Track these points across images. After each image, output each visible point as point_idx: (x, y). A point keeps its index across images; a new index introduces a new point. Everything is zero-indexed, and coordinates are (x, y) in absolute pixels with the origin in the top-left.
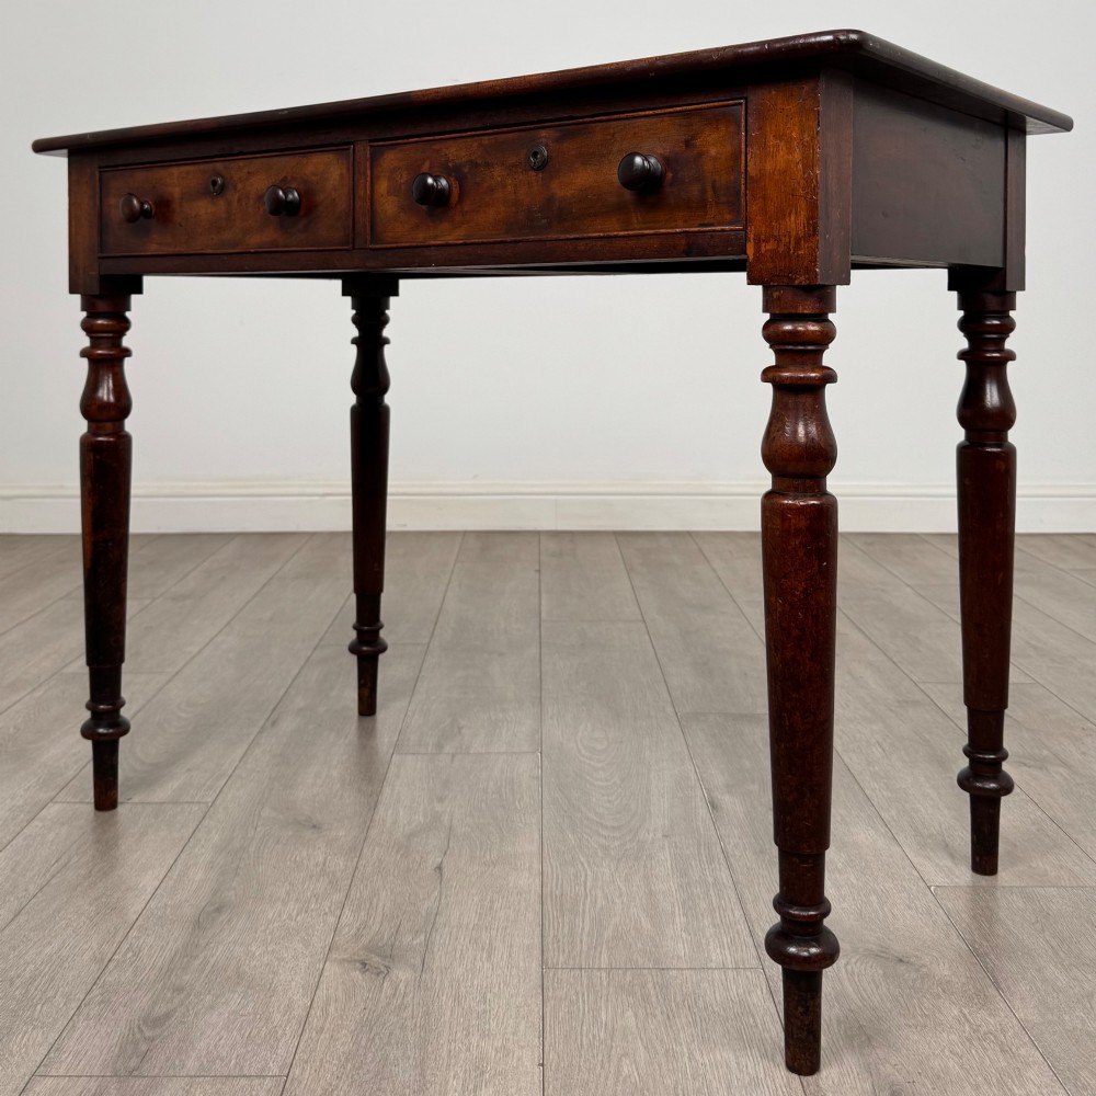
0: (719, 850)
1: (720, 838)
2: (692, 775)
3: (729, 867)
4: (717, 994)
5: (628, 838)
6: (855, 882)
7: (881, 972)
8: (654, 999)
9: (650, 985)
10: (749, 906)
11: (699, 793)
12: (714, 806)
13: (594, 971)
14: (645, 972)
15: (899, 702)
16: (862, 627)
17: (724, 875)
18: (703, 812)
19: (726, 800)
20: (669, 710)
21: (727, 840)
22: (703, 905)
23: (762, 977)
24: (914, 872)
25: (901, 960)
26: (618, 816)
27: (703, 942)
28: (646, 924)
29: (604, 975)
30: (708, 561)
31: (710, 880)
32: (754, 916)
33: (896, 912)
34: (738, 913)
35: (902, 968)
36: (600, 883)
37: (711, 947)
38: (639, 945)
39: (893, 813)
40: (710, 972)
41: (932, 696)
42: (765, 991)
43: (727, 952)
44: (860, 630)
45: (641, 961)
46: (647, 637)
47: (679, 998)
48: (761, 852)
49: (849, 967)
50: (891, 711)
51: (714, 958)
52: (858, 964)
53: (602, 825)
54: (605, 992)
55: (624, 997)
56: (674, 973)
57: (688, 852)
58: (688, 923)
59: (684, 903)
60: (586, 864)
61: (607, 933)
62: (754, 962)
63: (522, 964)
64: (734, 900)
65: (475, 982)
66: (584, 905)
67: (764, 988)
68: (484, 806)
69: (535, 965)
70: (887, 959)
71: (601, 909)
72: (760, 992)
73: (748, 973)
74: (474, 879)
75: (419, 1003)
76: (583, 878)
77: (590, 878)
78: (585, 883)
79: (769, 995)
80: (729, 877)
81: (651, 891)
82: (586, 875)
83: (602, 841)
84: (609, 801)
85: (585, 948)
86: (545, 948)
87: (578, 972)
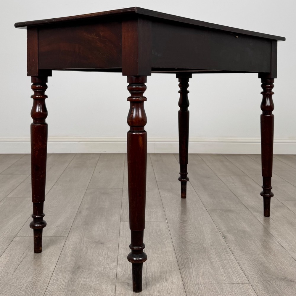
0: (229, 250)
1: (229, 246)
2: (216, 228)
3: (233, 254)
4: (238, 291)
5: (200, 246)
6: (272, 259)
7: (286, 284)
8: (219, 292)
9: (217, 289)
10: (242, 266)
11: (219, 233)
12: (224, 237)
13: (199, 285)
14: (215, 285)
15: (275, 206)
16: (259, 184)
17: (232, 257)
18: (222, 239)
19: (228, 235)
20: (204, 208)
21: (231, 247)
22: (228, 266)
23: (251, 286)
24: (290, 256)
25: (291, 281)
26: (196, 240)
27: (230, 276)
28: (212, 271)
29: (202, 286)
30: (206, 163)
31: (229, 258)
32: (244, 269)
33: (287, 267)
34: (239, 268)
35: (292, 283)
36: (195, 260)
37: (233, 278)
38: (211, 277)
39: (280, 239)
40: (234, 284)
41: (285, 204)
42: (252, 290)
43: (238, 279)
44: (258, 184)
45: (213, 282)
46: (192, 186)
47: (227, 292)
48: (242, 250)
49: (276, 283)
50: (273, 209)
51: (235, 281)
52: (279, 282)
53: (191, 242)
54: (204, 291)
55: (210, 292)
56: (224, 285)
57: (220, 250)
58: (225, 271)
59: (222, 265)
60: (189, 254)
61: (201, 274)
62: (247, 282)
63: (177, 283)
64: (237, 264)
65: (164, 288)
66: (191, 266)
67: (252, 289)
68: (153, 237)
69: (181, 283)
70: (287, 280)
71: (197, 267)
72: (251, 290)
73: (246, 285)
74: (156, 259)
75: (148, 294)
76: (189, 258)
77: (191, 258)
78: (190, 260)
79: (254, 291)
80: (234, 258)
81: (211, 262)
82: (190, 257)
83: (193, 247)
84: (192, 236)
85: (195, 278)
86: (183, 278)
87: (194, 285)
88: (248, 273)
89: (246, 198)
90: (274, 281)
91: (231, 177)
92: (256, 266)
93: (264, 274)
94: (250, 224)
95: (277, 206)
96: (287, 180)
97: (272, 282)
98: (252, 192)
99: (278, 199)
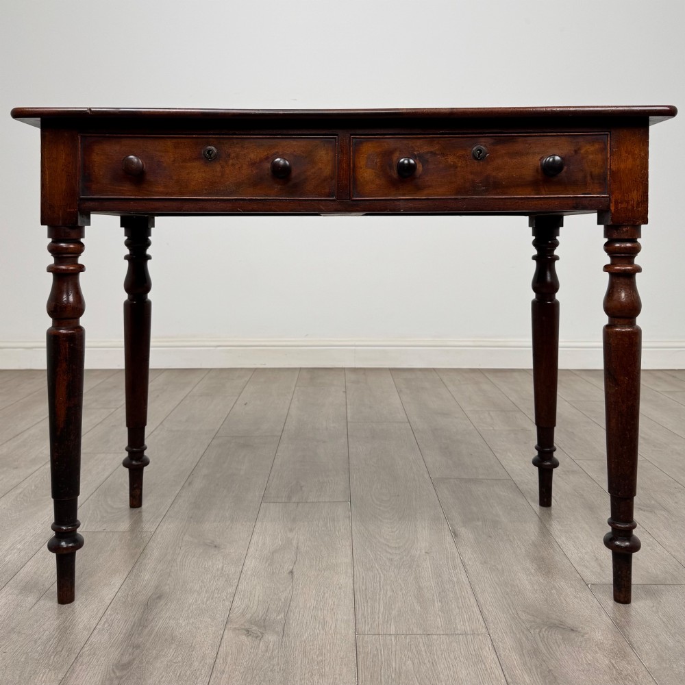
0: (460, 561)
1: (460, 554)
2: (442, 516)
3: (466, 571)
4: (462, 650)
5: (404, 554)
7: (561, 637)
8: (424, 653)
9: (421, 645)
10: (479, 596)
11: (446, 526)
12: (455, 534)
13: (387, 637)
14: (418, 636)
15: (564, 471)
17: (463, 577)
18: (449, 538)
19: (463, 531)
20: (426, 476)
21: (464, 555)
22: (451, 595)
23: (489, 639)
24: (578, 576)
25: (572, 630)
26: (398, 541)
27: (452, 617)
28: (418, 608)
29: (393, 639)
31: (455, 580)
32: (482, 602)
33: (568, 600)
34: (473, 600)
35: (573, 635)
36: (389, 582)
37: (457, 621)
38: (414, 620)
39: (564, 539)
40: (457, 636)
41: (584, 468)
42: (491, 648)
43: (467, 624)
45: (415, 630)
47: (439, 653)
48: (485, 562)
49: (541, 634)
51: (459, 628)
52: (547, 632)
53: (388, 546)
54: (394, 649)
55: (406, 652)
56: (436, 637)
57: (441, 562)
58: (443, 606)
59: (440, 594)
60: (379, 570)
61: (394, 613)
62: (484, 631)
63: (343, 632)
64: (470, 592)
65: (315, 643)
66: (379, 595)
67: (490, 646)
68: (317, 534)
69: (351, 632)
70: (564, 629)
71: (390, 597)
72: (487, 649)
73: (480, 637)
74: (312, 579)
75: (282, 656)
76: (378, 579)
77: (382, 579)
78: (380, 582)
79: (493, 651)
80: (466, 578)
81: (419, 586)
82: (380, 577)
83: (389, 556)
84: (392, 532)
85: (381, 622)
86: (357, 622)
87: (377, 636)
88: (488, 610)
89: (511, 456)
90: (538, 630)
91: (489, 414)
92: (506, 596)
93: (520, 613)
94: (509, 508)
95: (568, 472)
96: (594, 420)
97: (532, 632)
98: (525, 443)
99: (573, 457)
